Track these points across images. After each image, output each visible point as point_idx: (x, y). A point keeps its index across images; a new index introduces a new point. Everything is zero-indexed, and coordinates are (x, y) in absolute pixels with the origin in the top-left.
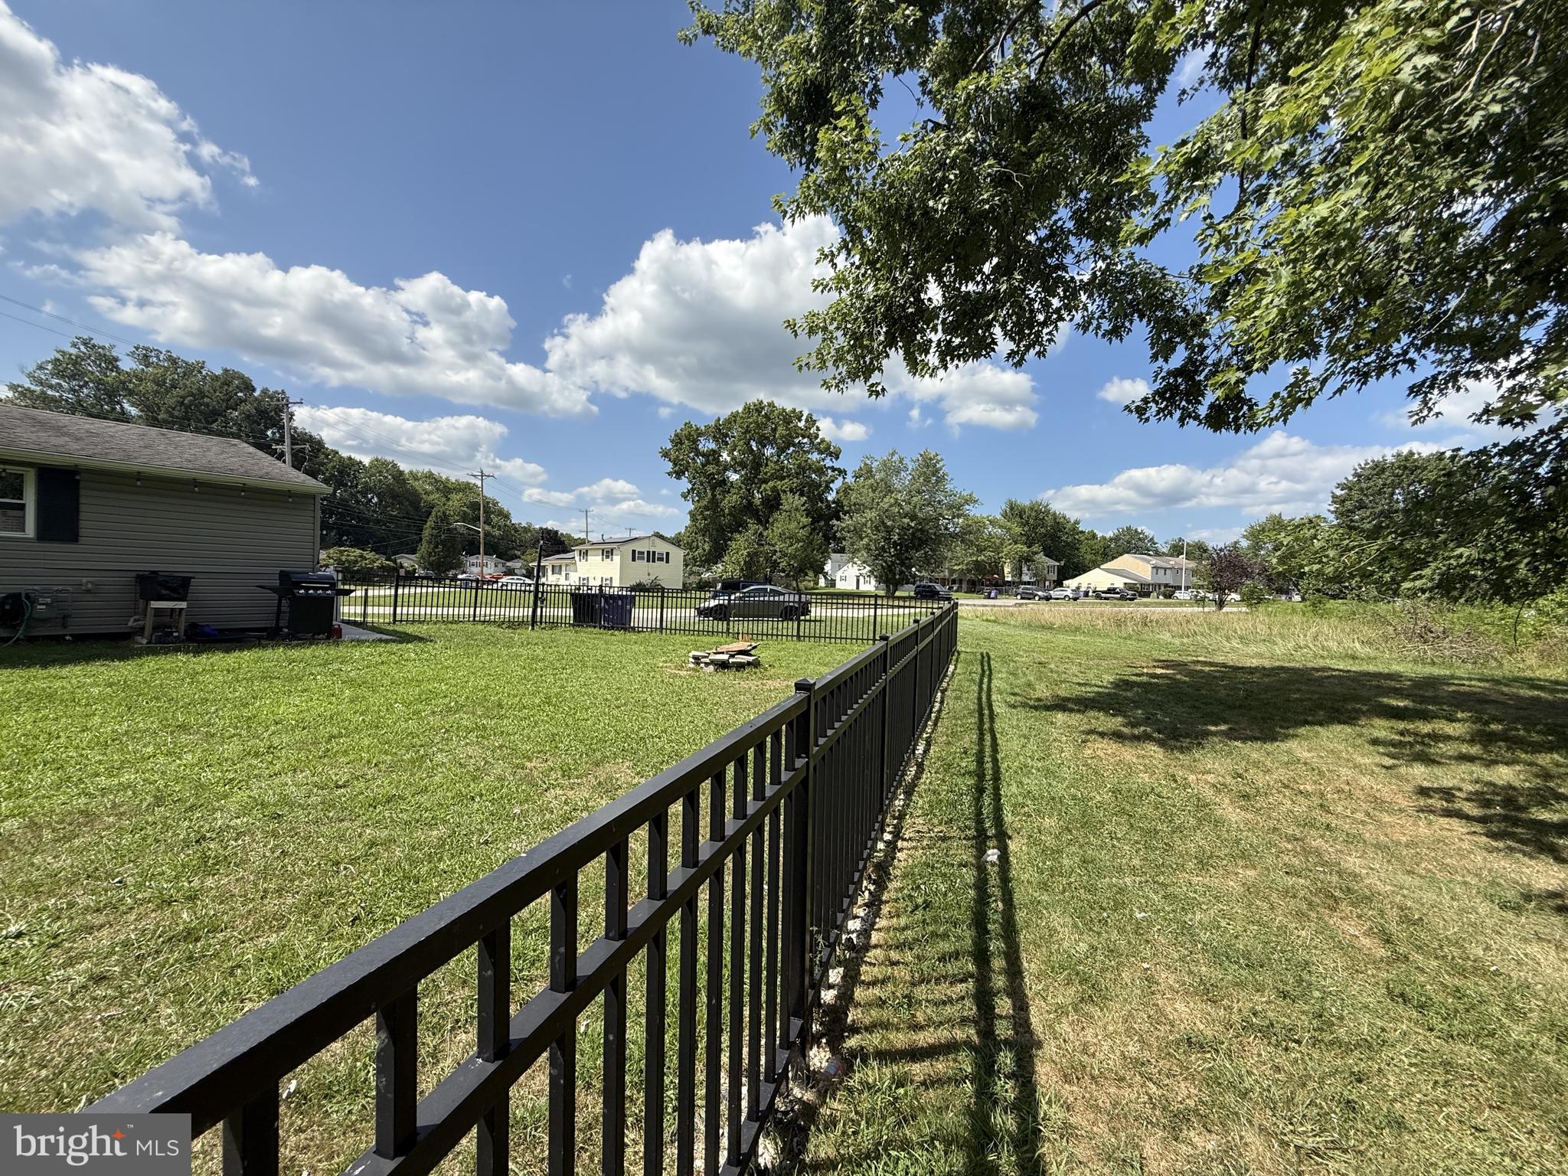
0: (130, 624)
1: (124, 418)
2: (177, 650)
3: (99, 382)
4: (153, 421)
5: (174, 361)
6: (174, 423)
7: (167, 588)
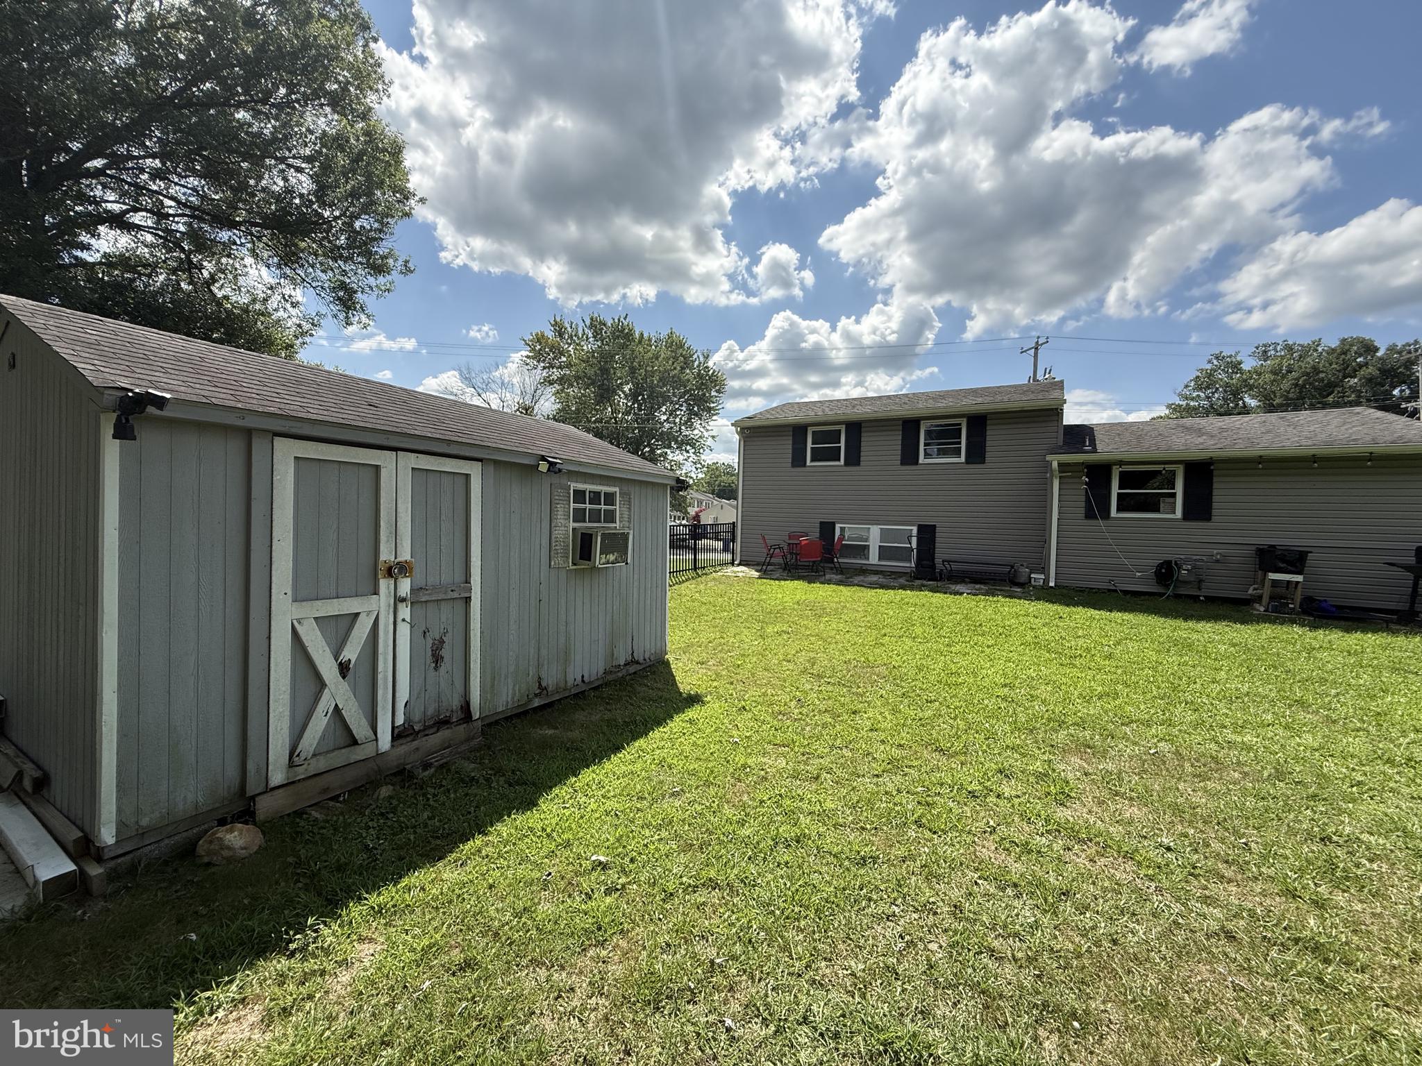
0: (1250, 591)
1: (1246, 411)
2: (1293, 622)
3: (1227, 385)
4: (1270, 408)
5: (1289, 348)
6: (1288, 405)
7: (1284, 561)
